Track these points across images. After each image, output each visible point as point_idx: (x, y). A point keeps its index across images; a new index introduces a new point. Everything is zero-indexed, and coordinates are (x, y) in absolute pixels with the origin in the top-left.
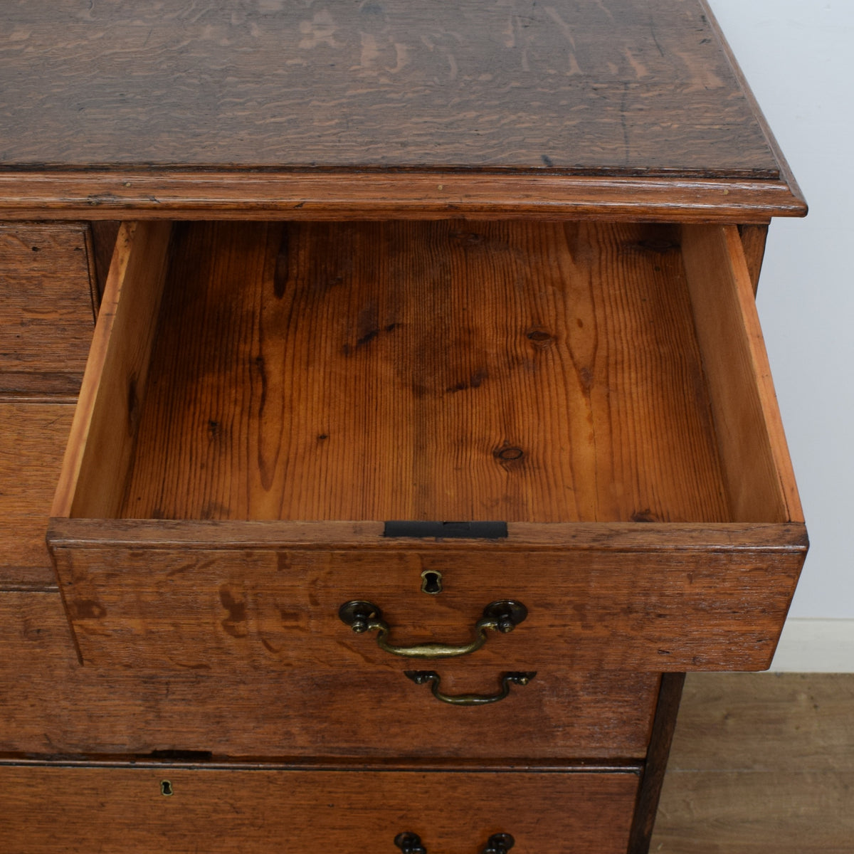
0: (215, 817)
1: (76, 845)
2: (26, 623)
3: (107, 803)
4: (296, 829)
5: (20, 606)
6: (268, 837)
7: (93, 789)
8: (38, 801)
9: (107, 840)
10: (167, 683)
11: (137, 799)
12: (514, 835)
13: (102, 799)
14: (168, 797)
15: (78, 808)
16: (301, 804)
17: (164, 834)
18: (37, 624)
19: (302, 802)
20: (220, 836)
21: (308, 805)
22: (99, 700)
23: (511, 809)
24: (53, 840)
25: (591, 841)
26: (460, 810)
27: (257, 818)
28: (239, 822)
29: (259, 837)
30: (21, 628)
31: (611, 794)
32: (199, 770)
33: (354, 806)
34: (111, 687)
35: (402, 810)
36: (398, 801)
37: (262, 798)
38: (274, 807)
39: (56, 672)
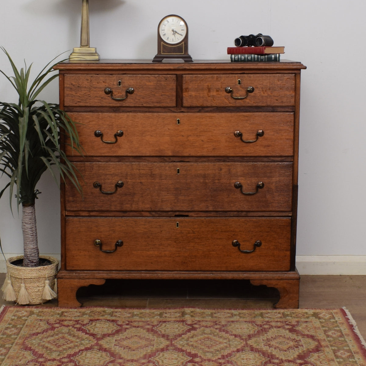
0: (189, 235)
1: (153, 247)
3: (163, 231)
4: (208, 239)
5: (151, 167)
6: (201, 242)
7: (160, 226)
8: (146, 230)
9: (161, 245)
10: (181, 190)
11: (170, 229)
12: (262, 241)
13: (161, 230)
14: (178, 228)
15: (155, 233)
17: (175, 242)
18: (154, 173)
19: (210, 229)
20: (189, 242)
22: (165, 196)
23: (260, 231)
24: (148, 245)
25: (281, 243)
26: (248, 232)
27: (198, 235)
28: (194, 237)
29: (199, 242)
30: (150, 174)
31: (284, 226)
32: (186, 219)
33: (222, 231)
34: (168, 192)
35: (234, 232)
36: (233, 229)
37: (200, 228)
38: (203, 231)
39: (156, 187)
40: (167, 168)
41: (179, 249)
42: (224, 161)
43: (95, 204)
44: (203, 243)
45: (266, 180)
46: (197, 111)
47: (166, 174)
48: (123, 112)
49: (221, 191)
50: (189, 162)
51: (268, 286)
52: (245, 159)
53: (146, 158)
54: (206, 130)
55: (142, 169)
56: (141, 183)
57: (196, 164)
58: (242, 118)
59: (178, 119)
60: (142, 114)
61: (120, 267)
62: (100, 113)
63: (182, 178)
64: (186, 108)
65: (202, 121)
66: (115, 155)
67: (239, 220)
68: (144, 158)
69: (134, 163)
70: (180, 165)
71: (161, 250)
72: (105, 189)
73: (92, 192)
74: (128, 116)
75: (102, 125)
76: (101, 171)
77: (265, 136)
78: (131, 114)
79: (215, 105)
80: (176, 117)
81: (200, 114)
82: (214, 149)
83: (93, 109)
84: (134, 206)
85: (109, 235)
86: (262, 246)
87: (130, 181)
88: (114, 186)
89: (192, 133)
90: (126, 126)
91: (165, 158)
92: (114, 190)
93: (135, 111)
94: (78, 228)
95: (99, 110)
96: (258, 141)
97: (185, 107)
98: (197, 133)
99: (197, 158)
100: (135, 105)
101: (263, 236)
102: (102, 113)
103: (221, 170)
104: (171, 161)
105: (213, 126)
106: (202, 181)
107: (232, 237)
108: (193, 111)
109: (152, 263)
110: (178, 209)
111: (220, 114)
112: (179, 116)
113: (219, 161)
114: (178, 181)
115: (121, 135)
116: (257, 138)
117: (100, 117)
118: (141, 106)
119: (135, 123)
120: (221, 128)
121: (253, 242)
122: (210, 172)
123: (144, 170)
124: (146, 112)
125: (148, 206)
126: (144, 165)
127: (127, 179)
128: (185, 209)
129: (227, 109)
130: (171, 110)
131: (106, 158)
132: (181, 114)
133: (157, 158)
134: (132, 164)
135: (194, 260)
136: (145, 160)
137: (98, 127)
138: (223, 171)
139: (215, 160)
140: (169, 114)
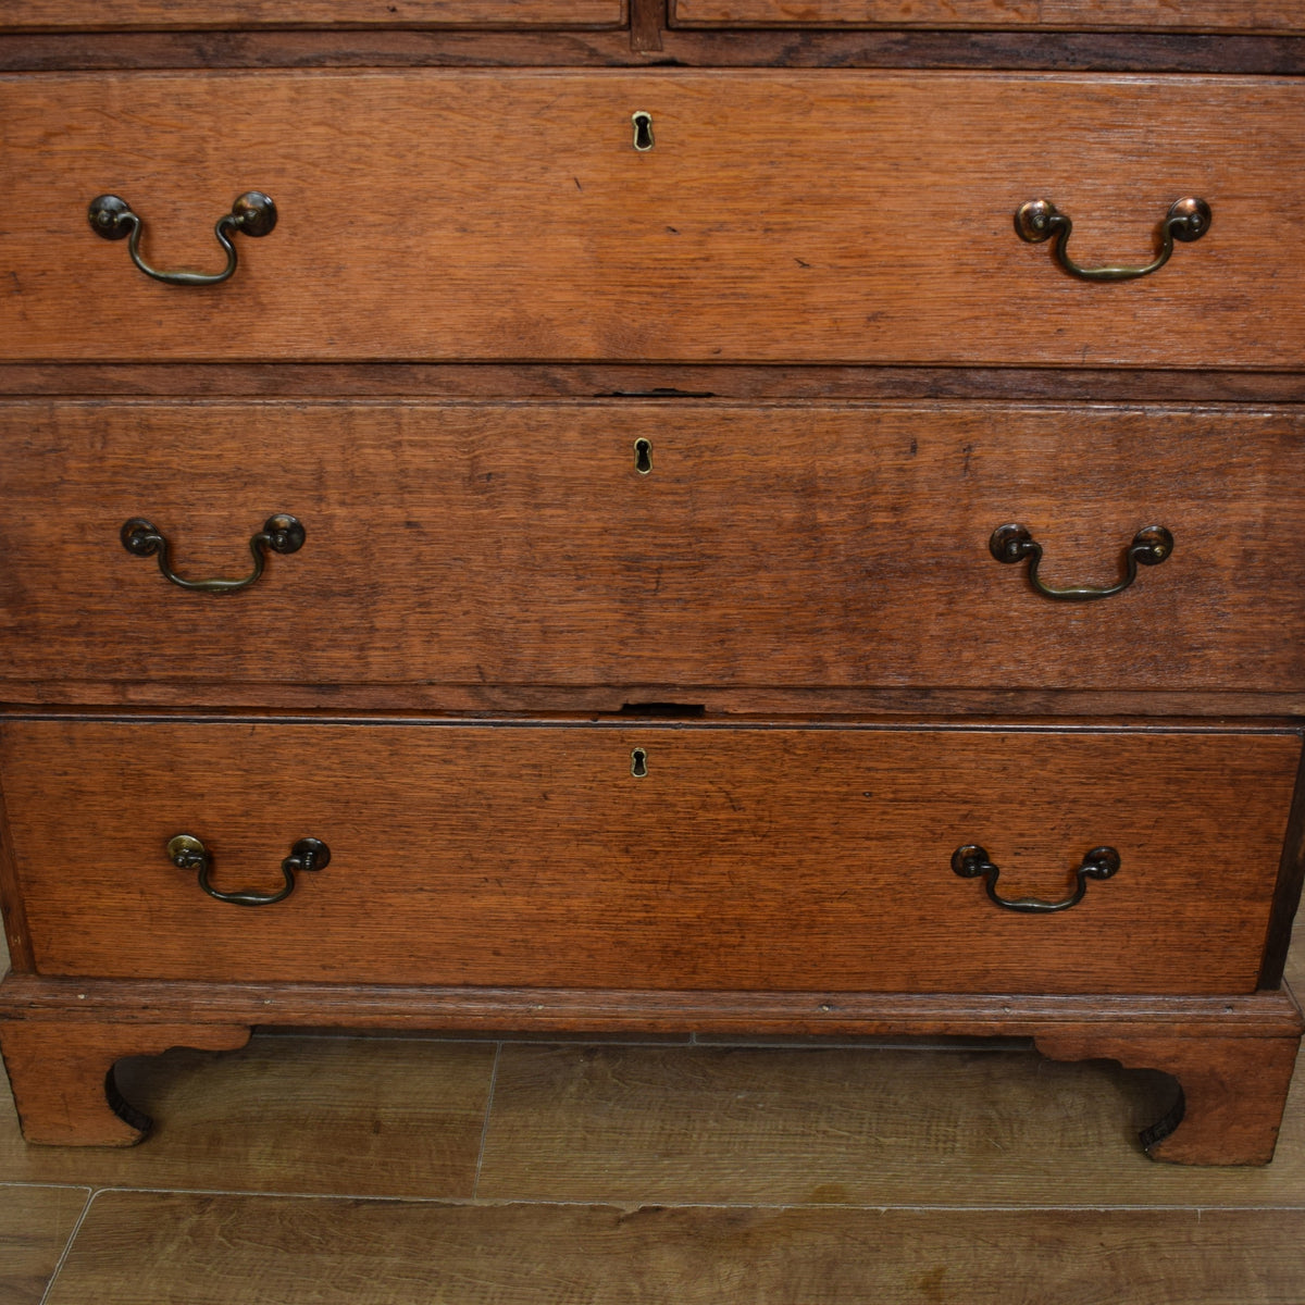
0: (703, 816)
1: (501, 874)
2: (474, 463)
3: (552, 792)
4: (814, 839)
5: (469, 432)
6: (774, 855)
7: (535, 766)
8: (456, 789)
9: (545, 864)
10: (659, 570)
11: (594, 785)
12: (1121, 851)
13: (545, 786)
14: (640, 781)
15: (511, 802)
16: (825, 792)
17: (627, 851)
18: (488, 464)
19: (828, 789)
20: (706, 853)
21: (837, 793)
22: (560, 602)
23: (1120, 801)
24: (468, 864)
25: (1227, 862)
26: (1049, 803)
27: (761, 819)
28: (735, 826)
29: (762, 854)
30: (465, 471)
31: (1262, 772)
32: (688, 729)
33: (900, 795)
34: (579, 578)
35: (965, 802)
36: (962, 786)
37: (771, 781)
38: (788, 798)
39: (505, 551)
40: (572, 436)
41: (647, 886)
42: (935, 393)
43: (146, 649)
44: (788, 859)
45: (1186, 516)
46: (768, 56)
47: (563, 469)
48: (267, 63)
49: (904, 574)
50: (709, 395)
51: (1126, 1066)
52: (1069, 385)
53: (434, 369)
54: (826, 191)
55: (412, 444)
56: (409, 524)
57: (757, 412)
58: (1076, 114)
59: (635, 116)
60: (394, 79)
61: (324, 967)
62: (113, 79)
63: (670, 498)
64: (692, 36)
65: (804, 132)
66: (232, 354)
67: (1003, 740)
68: (421, 373)
69: (358, 407)
70: (656, 415)
71: (549, 889)
72: (194, 562)
73: (119, 576)
74: (298, 90)
75: (132, 158)
76: (157, 456)
77: (1217, 235)
78: (316, 77)
79: (895, 17)
80: (622, 99)
81: (791, 80)
82: (873, 317)
83: (60, 47)
84: (375, 656)
85: (246, 814)
86: (1122, 877)
87: (341, 512)
88: (243, 541)
89: (733, 211)
90: (290, 166)
91: (559, 373)
92: (251, 568)
93: (348, 56)
94: (66, 774)
95: (101, 53)
96: (1169, 274)
97: (685, 30)
98: (767, 212)
99: (760, 375)
100: (344, 18)
101: (1131, 825)
102: (122, 74)
103: (914, 449)
104: (594, 391)
105: (880, 165)
106: (790, 516)
107: (952, 827)
108: (743, 56)
109: (496, 953)
110: (637, 674)
111: (925, 79)
112: (648, 89)
113: (907, 391)
114: (642, 513)
115: (264, 221)
116: (1162, 251)
117: (116, 106)
118: (382, 18)
119: (347, 139)
120: (929, 178)
121: (1071, 852)
122: (843, 460)
123: (424, 445)
124: (422, 63)
125: (462, 658)
126: (427, 416)
127: (323, 506)
128: (683, 673)
129: (974, 44)
130: (593, 52)
131: (179, 370)
132: (664, 79)
133: (506, 372)
134: (351, 414)
135: (733, 940)
136: (429, 382)
137: (108, 174)
138: (927, 456)
139: (879, 386)
140: (579, 77)
